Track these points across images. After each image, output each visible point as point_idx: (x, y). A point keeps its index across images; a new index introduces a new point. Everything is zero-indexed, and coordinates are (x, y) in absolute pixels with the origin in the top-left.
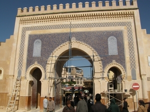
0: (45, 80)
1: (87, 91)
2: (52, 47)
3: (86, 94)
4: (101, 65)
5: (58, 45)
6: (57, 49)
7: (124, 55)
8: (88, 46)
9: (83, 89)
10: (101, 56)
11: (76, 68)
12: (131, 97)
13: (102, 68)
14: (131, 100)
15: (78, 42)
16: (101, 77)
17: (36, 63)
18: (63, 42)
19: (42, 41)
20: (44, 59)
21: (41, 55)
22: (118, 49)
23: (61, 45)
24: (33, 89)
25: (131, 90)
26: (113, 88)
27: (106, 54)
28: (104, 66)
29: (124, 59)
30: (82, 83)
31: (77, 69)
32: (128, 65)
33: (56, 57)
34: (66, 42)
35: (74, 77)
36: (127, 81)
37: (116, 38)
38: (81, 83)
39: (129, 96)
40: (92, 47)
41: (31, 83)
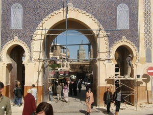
0: (31, 63)
1: (74, 77)
2: (39, 15)
3: (72, 80)
4: (107, 42)
5: (48, 14)
6: (46, 19)
7: (137, 31)
8: (90, 16)
9: (70, 73)
10: (107, 31)
11: (60, 46)
12: (144, 84)
13: (107, 46)
14: (145, 88)
15: (76, 9)
16: (107, 58)
17: (16, 38)
18: (55, 9)
19: (23, 7)
20: (28, 33)
21: (23, 27)
22: (130, 22)
23: (53, 14)
24: (11, 76)
25: (144, 76)
26: (119, 73)
27: (114, 28)
28: (111, 44)
29: (137, 36)
30: (68, 65)
31: (62, 47)
32: (142, 43)
33: (45, 30)
34: (59, 9)
35: (58, 58)
36: (139, 64)
37: (129, 6)
38: (67, 67)
39: (142, 83)
40: (96, 17)
41: (9, 67)
